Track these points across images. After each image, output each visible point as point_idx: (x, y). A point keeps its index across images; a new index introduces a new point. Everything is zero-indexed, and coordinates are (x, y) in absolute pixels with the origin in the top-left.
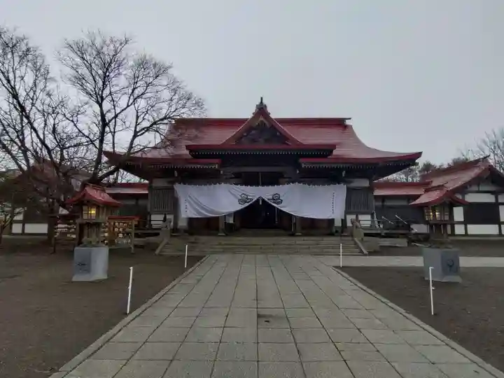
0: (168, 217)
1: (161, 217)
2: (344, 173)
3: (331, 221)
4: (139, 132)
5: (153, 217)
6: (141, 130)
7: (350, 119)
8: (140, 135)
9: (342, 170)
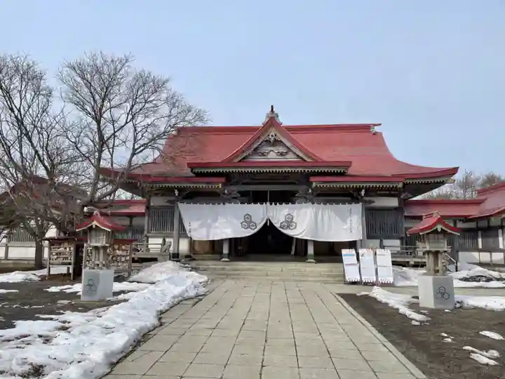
0: (167, 240)
1: (160, 241)
2: (363, 193)
4: (138, 149)
5: (151, 241)
6: (140, 147)
7: (380, 125)
8: (139, 153)
9: (359, 189)
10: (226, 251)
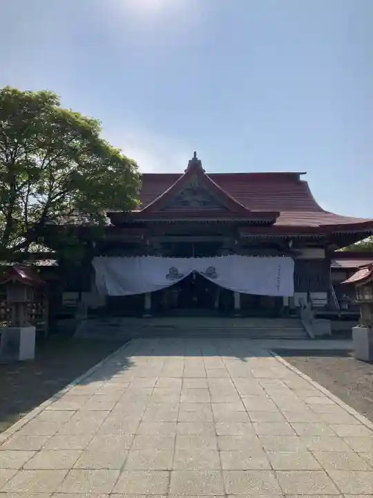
2: (291, 244)
3: (279, 300)
7: (305, 173)
9: (288, 240)
10: (148, 305)
